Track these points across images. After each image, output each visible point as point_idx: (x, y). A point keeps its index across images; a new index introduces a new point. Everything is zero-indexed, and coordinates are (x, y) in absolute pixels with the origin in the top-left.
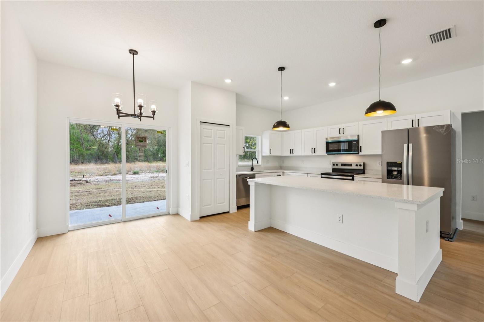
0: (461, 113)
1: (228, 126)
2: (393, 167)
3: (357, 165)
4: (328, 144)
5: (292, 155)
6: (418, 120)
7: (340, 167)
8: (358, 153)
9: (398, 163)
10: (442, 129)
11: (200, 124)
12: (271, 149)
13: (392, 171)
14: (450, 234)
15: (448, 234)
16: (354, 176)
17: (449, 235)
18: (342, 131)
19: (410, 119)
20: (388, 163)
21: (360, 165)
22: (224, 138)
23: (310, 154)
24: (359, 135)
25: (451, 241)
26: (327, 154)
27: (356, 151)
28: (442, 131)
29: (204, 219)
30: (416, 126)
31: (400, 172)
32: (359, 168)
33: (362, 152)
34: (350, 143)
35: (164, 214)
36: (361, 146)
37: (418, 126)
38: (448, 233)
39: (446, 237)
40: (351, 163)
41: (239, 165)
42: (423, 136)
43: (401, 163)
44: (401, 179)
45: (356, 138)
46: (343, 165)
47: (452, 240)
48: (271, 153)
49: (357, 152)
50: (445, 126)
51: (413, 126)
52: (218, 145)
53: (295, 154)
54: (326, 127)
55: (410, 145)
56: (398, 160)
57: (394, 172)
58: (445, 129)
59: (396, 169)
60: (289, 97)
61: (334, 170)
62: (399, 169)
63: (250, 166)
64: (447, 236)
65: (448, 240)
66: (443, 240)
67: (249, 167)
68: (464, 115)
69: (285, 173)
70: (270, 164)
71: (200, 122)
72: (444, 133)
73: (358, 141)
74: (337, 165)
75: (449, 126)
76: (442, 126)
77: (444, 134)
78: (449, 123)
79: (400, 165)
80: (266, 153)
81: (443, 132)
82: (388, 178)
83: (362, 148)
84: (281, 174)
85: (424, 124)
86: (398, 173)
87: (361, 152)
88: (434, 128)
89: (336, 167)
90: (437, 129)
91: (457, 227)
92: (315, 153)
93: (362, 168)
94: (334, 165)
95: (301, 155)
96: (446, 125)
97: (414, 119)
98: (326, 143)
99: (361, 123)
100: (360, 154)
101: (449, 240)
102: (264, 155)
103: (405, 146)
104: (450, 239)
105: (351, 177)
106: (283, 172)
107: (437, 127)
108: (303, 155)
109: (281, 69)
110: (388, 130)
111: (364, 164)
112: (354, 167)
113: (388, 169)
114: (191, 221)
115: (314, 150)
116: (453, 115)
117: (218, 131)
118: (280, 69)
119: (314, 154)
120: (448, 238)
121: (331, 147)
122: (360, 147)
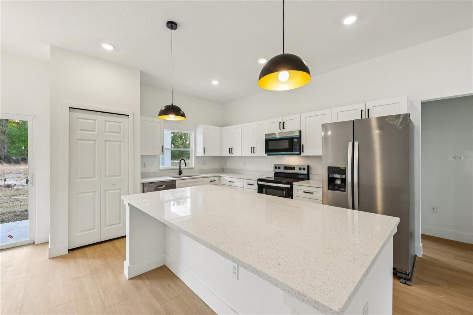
0: (421, 101)
1: (128, 116)
2: (336, 174)
3: (300, 169)
4: (267, 141)
5: (231, 155)
6: (368, 110)
7: (282, 170)
8: (300, 154)
9: (341, 168)
10: (398, 121)
11: (70, 111)
12: (205, 148)
13: (335, 179)
14: (408, 273)
15: (404, 274)
16: (293, 183)
17: (406, 274)
18: (282, 125)
19: (359, 109)
20: (329, 168)
21: (304, 169)
22: (120, 133)
23: (249, 154)
24: (301, 131)
25: (409, 285)
26: (267, 155)
27: (297, 151)
28: (397, 123)
29: (77, 252)
30: (365, 116)
31: (344, 181)
32: (302, 172)
33: (304, 152)
34: (291, 140)
35: (23, 244)
36: (303, 145)
37: (368, 117)
38: (405, 271)
39: (402, 278)
40: (294, 166)
41: (160, 168)
42: (376, 132)
43: (345, 168)
44: (345, 191)
45: (297, 134)
46: (285, 168)
47: (410, 283)
48: (205, 153)
49: (298, 153)
50: (401, 116)
51: (362, 118)
52: (108, 143)
53: (234, 155)
54: (266, 120)
55: (356, 143)
56: (340, 165)
57: (337, 181)
58: (401, 120)
59: (338, 176)
60: (219, 82)
61: (276, 174)
62: (342, 177)
63: (178, 169)
64: (403, 276)
65: (405, 283)
66: (398, 282)
67: (176, 171)
68: (424, 104)
69: (222, 177)
70: (208, 166)
71: (69, 108)
72: (400, 126)
73: (299, 138)
74: (279, 168)
75: (407, 116)
76: (398, 116)
77: (400, 128)
78: (406, 112)
79: (343, 171)
80: (200, 153)
81: (399, 124)
82: (329, 189)
83: (304, 146)
84: (216, 179)
85: (375, 115)
86: (342, 182)
87: (302, 152)
88: (386, 120)
89: (278, 170)
90: (390, 120)
91: (416, 254)
92: (254, 153)
93: (305, 172)
94: (276, 168)
95: (240, 155)
96: (403, 114)
97: (363, 109)
98: (265, 140)
99: (304, 115)
100: (302, 154)
101: (406, 281)
102: (198, 155)
103: (350, 144)
104: (408, 280)
105: (290, 185)
106: (220, 177)
107: (390, 118)
108: (242, 155)
109: (172, 25)
110: (333, 122)
111: (308, 167)
112: (297, 171)
113: (329, 176)
114: (49, 259)
115: (253, 150)
116: (410, 103)
117: (108, 123)
118: (170, 25)
119: (253, 155)
120: (405, 279)
121: (271, 146)
122: (301, 145)
